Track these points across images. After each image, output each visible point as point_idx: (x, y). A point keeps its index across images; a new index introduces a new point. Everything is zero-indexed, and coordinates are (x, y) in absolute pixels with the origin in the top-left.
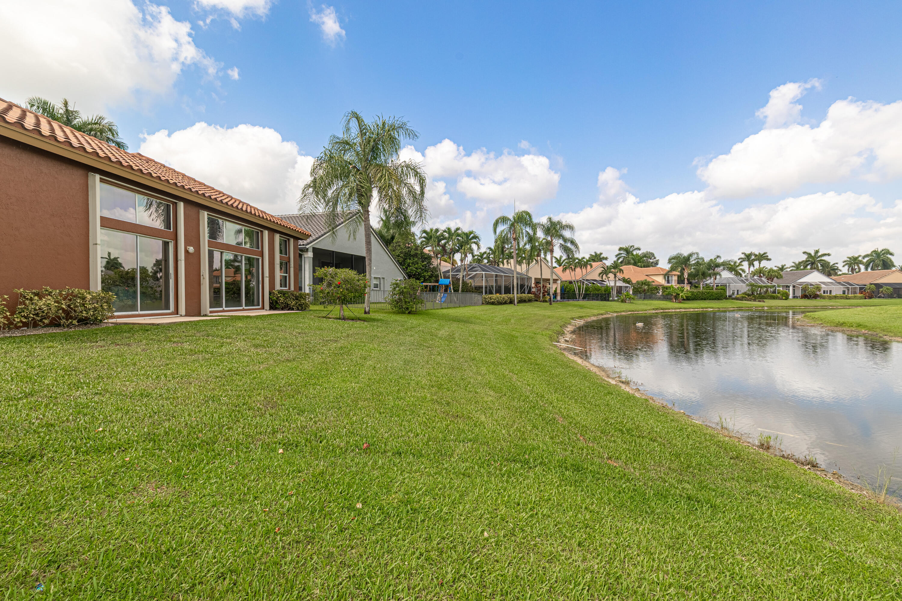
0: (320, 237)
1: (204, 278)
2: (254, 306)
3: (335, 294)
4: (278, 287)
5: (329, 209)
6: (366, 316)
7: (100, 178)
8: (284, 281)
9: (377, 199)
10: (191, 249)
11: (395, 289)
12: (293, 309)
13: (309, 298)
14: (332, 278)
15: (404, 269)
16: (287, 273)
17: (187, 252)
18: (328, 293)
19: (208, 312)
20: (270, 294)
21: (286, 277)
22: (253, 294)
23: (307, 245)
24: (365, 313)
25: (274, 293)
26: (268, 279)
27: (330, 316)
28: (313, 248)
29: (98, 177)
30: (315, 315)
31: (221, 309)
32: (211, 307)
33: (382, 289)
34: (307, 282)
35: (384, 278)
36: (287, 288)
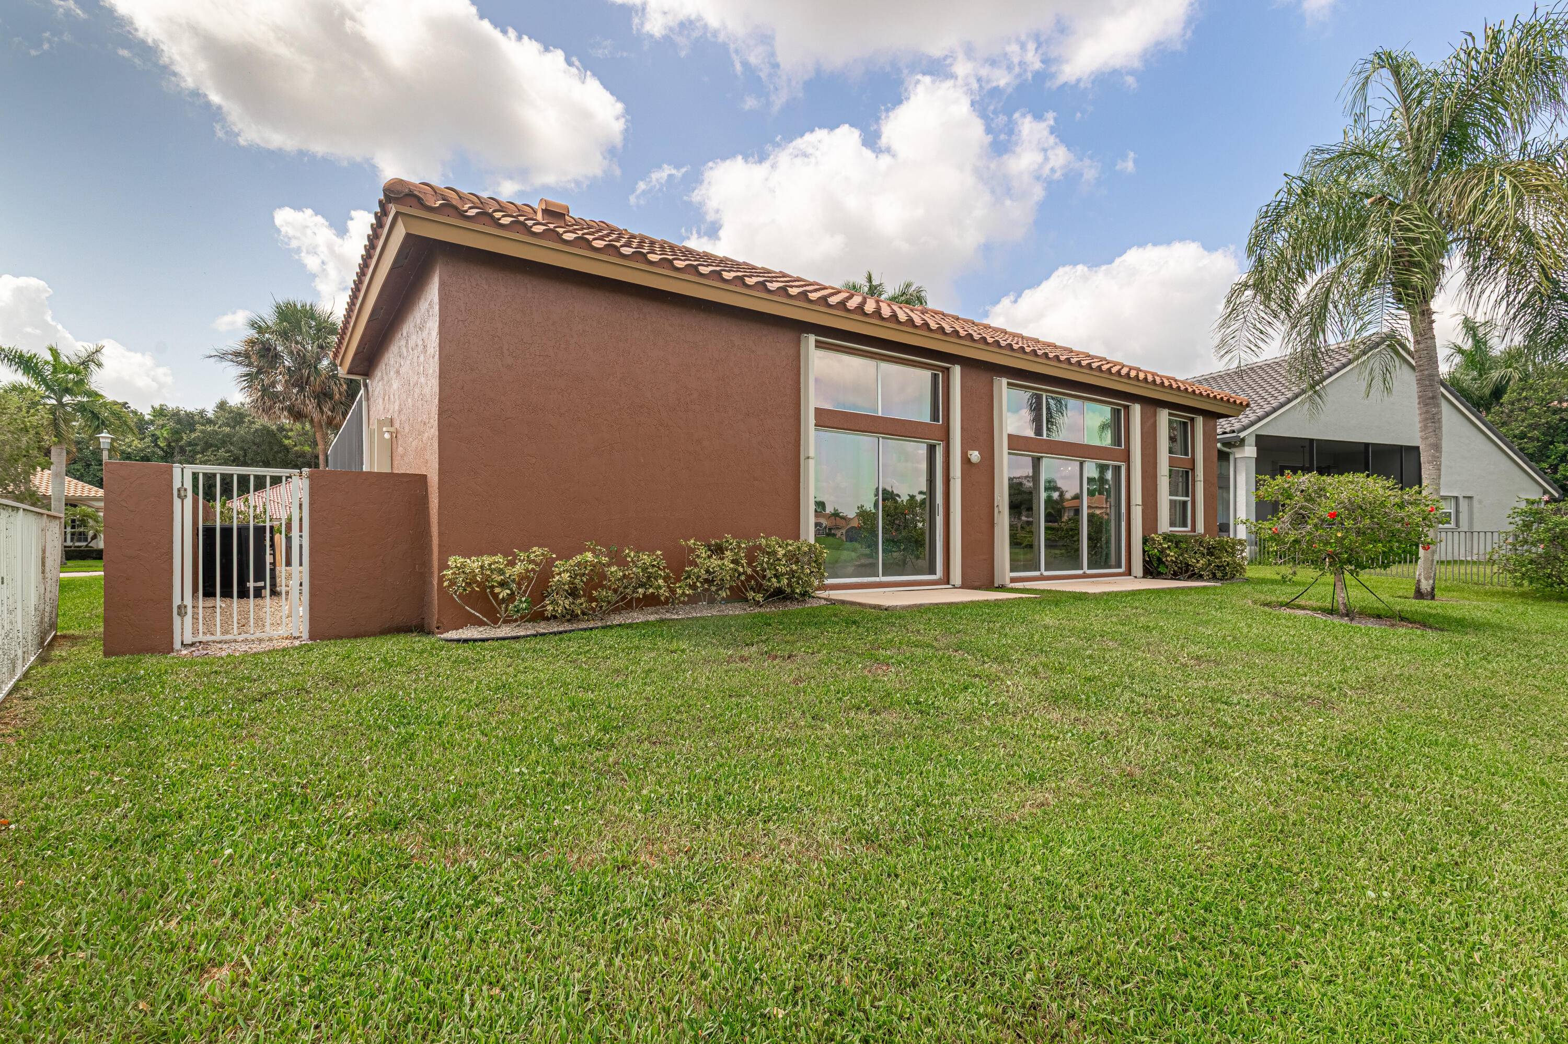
0: (1275, 410)
1: (999, 512)
2: (1110, 567)
3: (1318, 546)
4: (1164, 526)
5: (1299, 334)
6: (1422, 606)
7: (817, 341)
8: (1180, 513)
9: (1462, 275)
10: (975, 456)
11: (1527, 526)
12: (1201, 577)
13: (1243, 551)
14: (1307, 501)
15: (1543, 469)
16: (1187, 496)
17: (966, 461)
18: (1296, 541)
19: (1008, 581)
20: (1145, 541)
21: (1185, 503)
22: (1108, 542)
23: (1240, 431)
24: (1419, 594)
25: (1153, 539)
26: (1139, 509)
27: (1301, 602)
28: (1258, 437)
29: (812, 338)
30: (1257, 596)
31: (1037, 573)
32: (1012, 570)
33: (1464, 526)
34: (1242, 514)
35: (1470, 498)
36: (1189, 529)
